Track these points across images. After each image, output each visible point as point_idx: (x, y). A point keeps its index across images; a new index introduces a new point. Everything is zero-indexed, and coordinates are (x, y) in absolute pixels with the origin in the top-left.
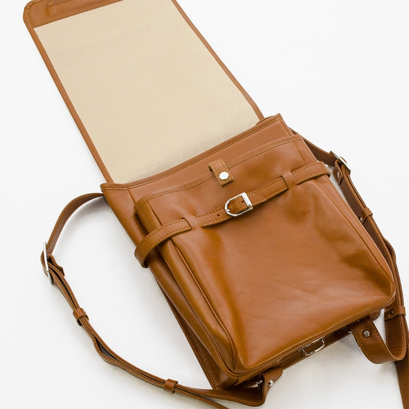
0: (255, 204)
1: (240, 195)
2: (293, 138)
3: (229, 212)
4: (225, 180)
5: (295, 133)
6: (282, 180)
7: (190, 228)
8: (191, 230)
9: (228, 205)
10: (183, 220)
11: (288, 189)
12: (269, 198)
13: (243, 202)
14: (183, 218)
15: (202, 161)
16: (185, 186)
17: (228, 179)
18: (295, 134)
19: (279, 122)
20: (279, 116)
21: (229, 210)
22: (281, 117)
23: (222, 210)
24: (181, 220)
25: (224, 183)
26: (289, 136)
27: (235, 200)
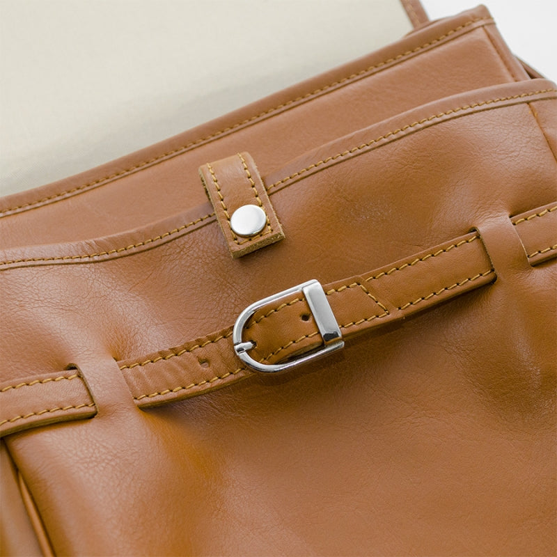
0: (356, 328)
1: (296, 289)
2: (526, 91)
3: (248, 352)
4: (250, 237)
5: (532, 75)
6: (473, 246)
7: (91, 409)
8: (90, 417)
9: (247, 326)
10: (73, 373)
11: (493, 281)
12: (413, 308)
13: (305, 317)
14: (72, 367)
15: (184, 157)
16: (102, 247)
17: (260, 233)
18: (532, 77)
19: (479, 35)
20: (483, 13)
21: (248, 345)
22: (489, 17)
23: (223, 343)
24: (60, 375)
25: (246, 245)
26: (511, 84)
27: (275, 307)
